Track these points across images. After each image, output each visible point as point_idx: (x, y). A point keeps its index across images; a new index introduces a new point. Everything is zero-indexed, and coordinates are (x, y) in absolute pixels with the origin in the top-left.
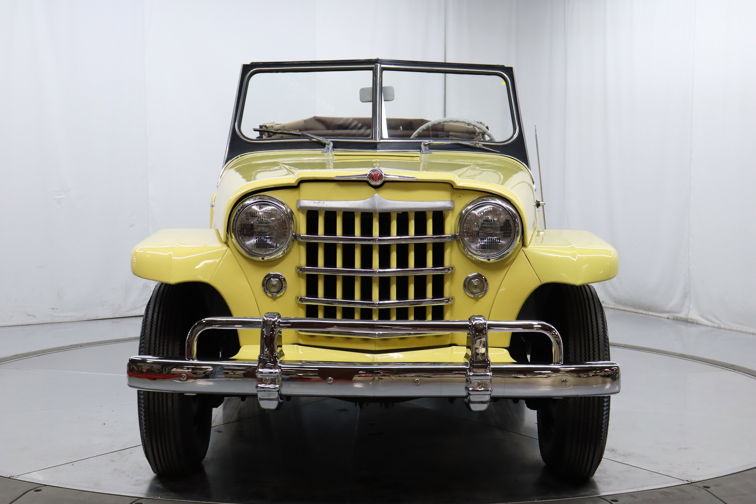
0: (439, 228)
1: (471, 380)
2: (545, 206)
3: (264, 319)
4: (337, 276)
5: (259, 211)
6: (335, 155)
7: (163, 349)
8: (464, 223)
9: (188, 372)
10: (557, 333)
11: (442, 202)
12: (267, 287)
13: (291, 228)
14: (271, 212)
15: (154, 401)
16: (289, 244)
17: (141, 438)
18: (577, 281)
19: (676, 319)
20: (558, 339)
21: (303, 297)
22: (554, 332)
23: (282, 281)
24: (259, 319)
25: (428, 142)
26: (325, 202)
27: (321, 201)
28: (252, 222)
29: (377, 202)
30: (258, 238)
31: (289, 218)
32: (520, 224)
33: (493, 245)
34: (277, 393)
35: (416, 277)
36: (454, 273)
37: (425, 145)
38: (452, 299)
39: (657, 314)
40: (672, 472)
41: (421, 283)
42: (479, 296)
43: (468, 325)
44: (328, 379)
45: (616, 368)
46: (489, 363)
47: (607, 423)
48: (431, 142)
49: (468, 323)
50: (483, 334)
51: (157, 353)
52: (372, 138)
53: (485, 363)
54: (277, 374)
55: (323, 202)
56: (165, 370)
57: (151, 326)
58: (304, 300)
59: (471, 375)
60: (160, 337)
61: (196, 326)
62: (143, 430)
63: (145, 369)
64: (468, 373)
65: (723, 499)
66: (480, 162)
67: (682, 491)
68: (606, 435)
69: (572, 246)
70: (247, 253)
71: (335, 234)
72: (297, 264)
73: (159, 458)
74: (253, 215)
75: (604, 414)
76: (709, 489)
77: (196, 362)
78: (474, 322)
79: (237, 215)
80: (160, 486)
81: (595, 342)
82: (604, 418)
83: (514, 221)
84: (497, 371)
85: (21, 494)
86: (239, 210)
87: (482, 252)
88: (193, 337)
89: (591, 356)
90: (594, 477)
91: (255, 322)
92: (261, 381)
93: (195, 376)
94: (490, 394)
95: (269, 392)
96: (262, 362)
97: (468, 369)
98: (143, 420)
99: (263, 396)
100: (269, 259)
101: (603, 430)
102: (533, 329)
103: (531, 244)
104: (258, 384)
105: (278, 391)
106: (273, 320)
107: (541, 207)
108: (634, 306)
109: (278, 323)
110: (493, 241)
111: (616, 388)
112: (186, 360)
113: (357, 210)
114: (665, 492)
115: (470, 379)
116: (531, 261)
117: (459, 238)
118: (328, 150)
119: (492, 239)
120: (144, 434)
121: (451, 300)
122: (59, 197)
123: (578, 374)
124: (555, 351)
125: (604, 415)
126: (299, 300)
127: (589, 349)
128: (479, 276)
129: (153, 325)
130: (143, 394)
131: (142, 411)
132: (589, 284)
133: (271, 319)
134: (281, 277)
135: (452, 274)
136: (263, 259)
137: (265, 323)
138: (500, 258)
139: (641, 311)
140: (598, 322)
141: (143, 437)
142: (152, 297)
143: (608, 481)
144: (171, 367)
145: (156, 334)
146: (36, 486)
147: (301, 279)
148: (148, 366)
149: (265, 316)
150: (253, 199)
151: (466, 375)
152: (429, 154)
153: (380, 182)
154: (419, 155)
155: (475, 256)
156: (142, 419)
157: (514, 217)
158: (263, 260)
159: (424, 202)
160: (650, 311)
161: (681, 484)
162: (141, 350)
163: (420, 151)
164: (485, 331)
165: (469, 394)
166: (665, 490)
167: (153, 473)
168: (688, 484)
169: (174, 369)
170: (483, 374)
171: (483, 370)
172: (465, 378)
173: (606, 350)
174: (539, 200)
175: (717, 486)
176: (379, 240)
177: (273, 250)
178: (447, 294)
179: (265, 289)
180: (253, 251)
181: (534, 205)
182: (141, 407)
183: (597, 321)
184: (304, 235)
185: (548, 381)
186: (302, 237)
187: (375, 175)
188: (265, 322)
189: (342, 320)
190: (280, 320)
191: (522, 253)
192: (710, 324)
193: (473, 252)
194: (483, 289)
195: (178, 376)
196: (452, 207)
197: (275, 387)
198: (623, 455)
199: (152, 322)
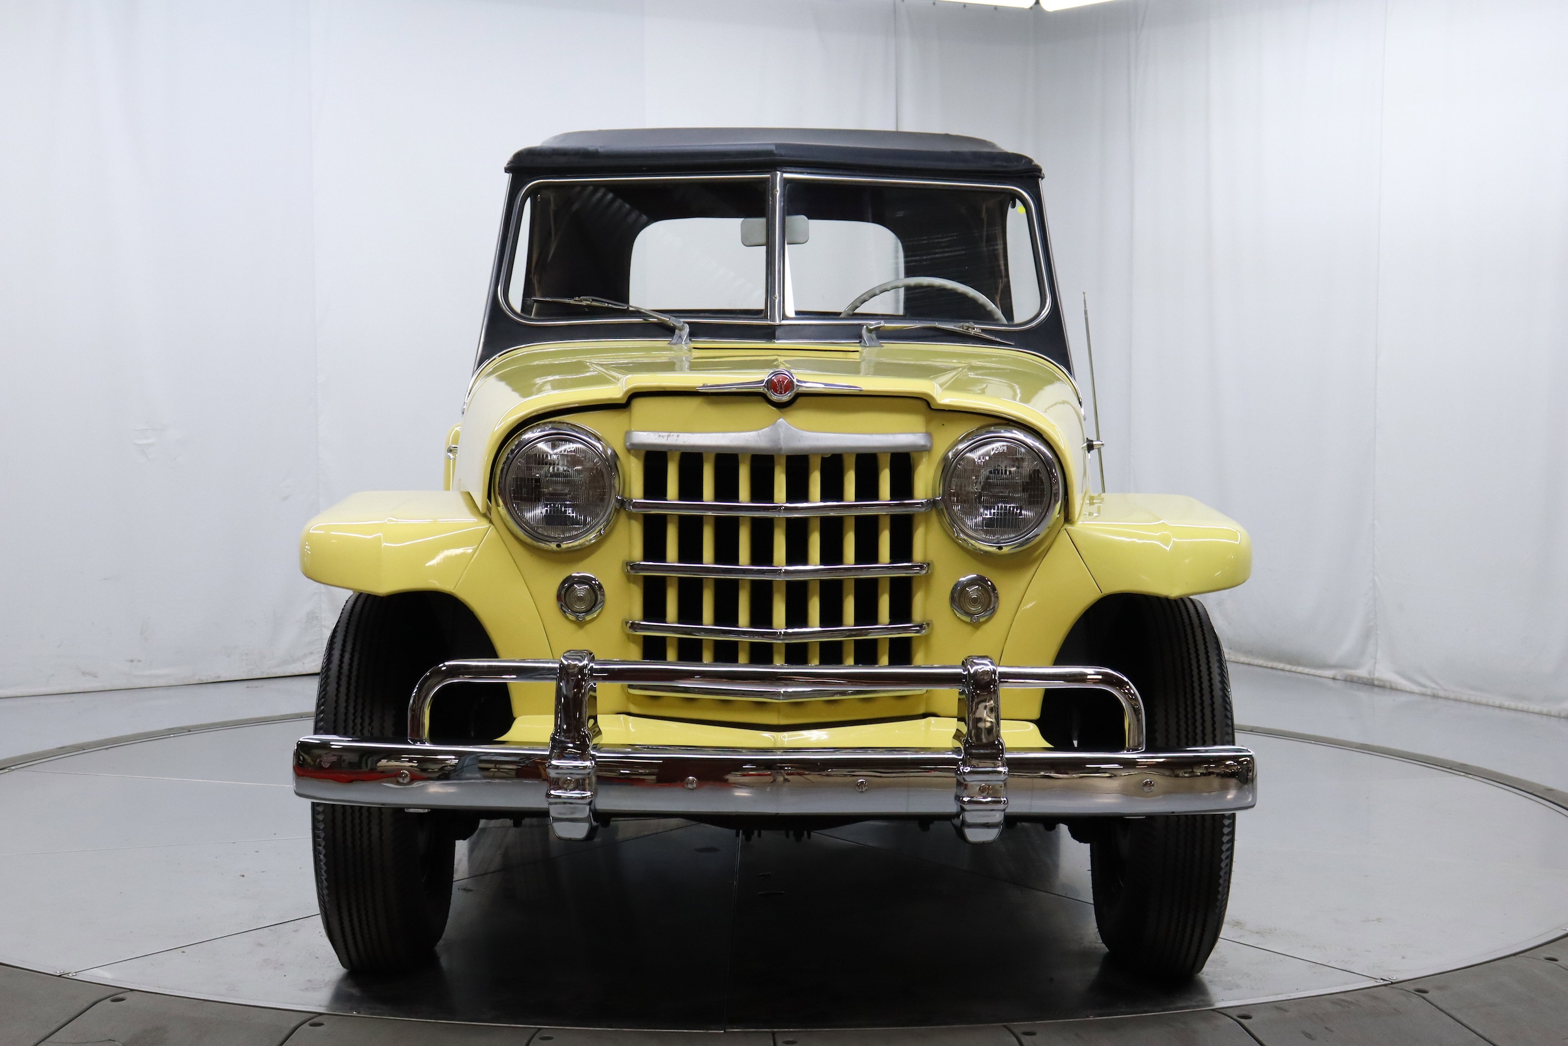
0: (903, 486)
1: (967, 781)
2: (1102, 450)
3: (562, 663)
4: (704, 579)
5: (551, 452)
6: (694, 348)
7: (361, 724)
8: (952, 477)
9: (412, 766)
10: (1134, 690)
11: (908, 435)
12: (567, 601)
13: (614, 486)
14: (575, 455)
15: (344, 826)
16: (610, 519)
17: (319, 897)
18: (1172, 590)
19: (1349, 679)
20: (1134, 702)
21: (636, 622)
22: (1127, 689)
23: (596, 592)
24: (552, 663)
25: (876, 324)
26: (681, 435)
27: (672, 434)
28: (537, 475)
29: (782, 435)
30: (550, 504)
31: (610, 466)
32: (1061, 478)
33: (1009, 519)
34: (588, 807)
35: (859, 583)
36: (932, 574)
37: (870, 331)
38: (928, 624)
39: (1312, 671)
40: (1353, 963)
41: (867, 593)
42: (982, 620)
43: (960, 674)
44: (687, 780)
45: (1249, 759)
46: (1001, 748)
47: (1228, 867)
48: (882, 325)
49: (960, 671)
50: (990, 692)
51: (351, 731)
52: (766, 318)
53: (994, 749)
54: (587, 771)
55: (677, 434)
56: (366, 764)
57: (339, 678)
58: (640, 626)
59: (967, 771)
60: (355, 701)
61: (427, 678)
62: (322, 882)
63: (327, 760)
64: (961, 768)
65: (1453, 1013)
66: (976, 363)
67: (1375, 998)
68: (1226, 889)
69: (1163, 523)
70: (528, 536)
71: (700, 497)
72: (623, 556)
73: (354, 938)
74: (541, 460)
75: (1224, 850)
76: (1427, 994)
77: (428, 746)
78: (972, 668)
79: (509, 461)
80: (355, 991)
81: (1205, 710)
82: (1223, 856)
83: (1050, 474)
84: (1019, 766)
85: (86, 1005)
86: (512, 451)
87: (986, 532)
88: (421, 701)
89: (1199, 737)
90: (1202, 974)
91: (543, 668)
92: (556, 784)
93: (425, 775)
94: (1004, 810)
95: (571, 805)
96: (558, 746)
97: (960, 760)
98: (322, 863)
99: (560, 814)
100: (570, 548)
101: (1221, 881)
102: (1086, 682)
103: (1082, 518)
104: (550, 790)
105: (590, 804)
106: (581, 664)
107: (1095, 452)
108: (1268, 656)
109: (589, 670)
110: (1007, 511)
111: (1247, 798)
112: (409, 744)
113: (744, 449)
114: (1342, 1002)
115: (965, 780)
116: (1083, 553)
117: (942, 506)
118: (680, 340)
119: (1006, 507)
120: (324, 892)
121: (926, 626)
122: (145, 442)
123: (1172, 770)
124: (1129, 725)
125: (1222, 852)
126: (630, 627)
127: (1194, 724)
128: (980, 581)
129: (341, 677)
130: (323, 811)
131: (320, 845)
132: (1191, 597)
133: (577, 662)
134: (594, 582)
135: (928, 578)
136: (558, 546)
137: (563, 673)
138: (1021, 545)
139: (1281, 666)
140: (1212, 670)
141: (323, 897)
142: (339, 622)
143: (1230, 981)
144: (375, 758)
145: (347, 695)
146: (115, 991)
147: (632, 585)
148: (334, 755)
149: (564, 656)
150: (539, 430)
151: (956, 771)
152: (878, 348)
153: (790, 396)
154: (859, 349)
155: (973, 542)
156: (321, 861)
157: (1049, 464)
158: (558, 549)
159: (874, 436)
160: (1299, 664)
161: (1371, 985)
162: (318, 727)
163: (860, 342)
164: (994, 686)
165: (963, 810)
166: (1341, 996)
167: (341, 966)
168: (1385, 985)
169: (384, 762)
170: (991, 769)
171: (989, 762)
172: (955, 779)
173: (1227, 725)
174: (1093, 437)
175: (1440, 988)
176: (787, 509)
177: (579, 528)
178: (918, 615)
179: (562, 606)
180: (540, 531)
181: (1083, 448)
182: (319, 837)
183: (1209, 668)
184: (638, 499)
185: (1115, 784)
186: (636, 504)
187: (779, 381)
188: (563, 668)
189: (714, 665)
190: (593, 664)
191: (1064, 535)
192: (1416, 689)
193: (970, 533)
194: (989, 606)
195: (394, 775)
196: (929, 445)
197: (583, 795)
198: (1257, 933)
199: (340, 672)
